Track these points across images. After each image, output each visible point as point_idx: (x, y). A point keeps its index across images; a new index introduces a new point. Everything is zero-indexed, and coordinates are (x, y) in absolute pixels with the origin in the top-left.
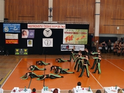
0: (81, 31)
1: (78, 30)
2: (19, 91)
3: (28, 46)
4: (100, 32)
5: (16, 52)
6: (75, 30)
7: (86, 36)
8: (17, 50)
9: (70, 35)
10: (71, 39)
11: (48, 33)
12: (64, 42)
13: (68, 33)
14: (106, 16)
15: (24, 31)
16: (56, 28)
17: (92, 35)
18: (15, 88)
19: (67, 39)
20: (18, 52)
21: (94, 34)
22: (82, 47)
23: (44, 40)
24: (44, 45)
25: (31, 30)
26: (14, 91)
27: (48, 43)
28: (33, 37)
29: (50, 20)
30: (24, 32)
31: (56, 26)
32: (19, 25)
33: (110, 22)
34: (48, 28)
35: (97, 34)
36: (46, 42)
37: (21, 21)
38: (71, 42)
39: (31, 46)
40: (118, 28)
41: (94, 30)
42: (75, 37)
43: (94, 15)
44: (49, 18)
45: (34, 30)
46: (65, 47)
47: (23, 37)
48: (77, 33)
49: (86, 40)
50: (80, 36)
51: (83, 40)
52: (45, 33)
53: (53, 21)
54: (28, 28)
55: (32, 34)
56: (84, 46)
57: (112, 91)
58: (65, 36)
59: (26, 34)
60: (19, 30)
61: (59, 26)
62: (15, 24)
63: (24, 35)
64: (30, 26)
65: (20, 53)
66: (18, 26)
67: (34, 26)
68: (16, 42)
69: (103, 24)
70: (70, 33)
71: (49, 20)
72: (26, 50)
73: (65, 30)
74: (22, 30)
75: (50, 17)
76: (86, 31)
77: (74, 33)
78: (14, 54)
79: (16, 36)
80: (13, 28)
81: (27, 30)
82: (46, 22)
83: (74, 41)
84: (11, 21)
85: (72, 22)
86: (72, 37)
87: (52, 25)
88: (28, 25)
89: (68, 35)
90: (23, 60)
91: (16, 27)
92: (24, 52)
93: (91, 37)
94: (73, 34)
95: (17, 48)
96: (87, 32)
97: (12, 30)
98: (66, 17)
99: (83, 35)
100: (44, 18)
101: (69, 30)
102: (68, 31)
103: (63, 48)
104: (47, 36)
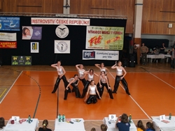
0: (113, 29)
1: (109, 28)
2: (20, 122)
3: (32, 51)
4: (143, 31)
5: (14, 61)
6: (104, 29)
7: (121, 37)
8: (15, 58)
9: (98, 35)
10: (99, 42)
11: (62, 32)
12: (88, 45)
13: (93, 32)
14: (152, 7)
15: (25, 29)
16: (76, 24)
17: (130, 36)
18: (13, 118)
19: (91, 41)
20: (17, 61)
21: (133, 34)
22: (115, 54)
23: (56, 42)
24: (57, 51)
25: (36, 28)
26: (13, 122)
27: (62, 47)
28: (40, 38)
29: (66, 11)
30: (26, 31)
31: (76, 22)
32: (19, 19)
33: (159, 17)
34: (62, 25)
35: (138, 35)
36: (60, 46)
37: (20, 13)
38: (98, 46)
39: (37, 51)
40: (171, 25)
41: (134, 28)
42: (105, 38)
43: (135, 4)
44: (64, 8)
45: (41, 28)
46: (89, 55)
47: (24, 38)
48: (107, 33)
49: (120, 43)
50: (112, 37)
51: (117, 43)
52: (58, 32)
53: (71, 13)
54: (33, 23)
55: (38, 34)
56: (117, 52)
57: (163, 121)
58: (89, 37)
59: (29, 34)
60: (19, 26)
61: (80, 21)
62: (12, 18)
63: (25, 34)
64: (34, 21)
65: (19, 63)
66: (16, 21)
67: (41, 21)
68: (13, 46)
69: (148, 19)
70: (96, 32)
71: (64, 12)
72: (28, 58)
73: (89, 28)
74: (23, 27)
75: (66, 7)
76: (121, 29)
77: (103, 32)
78: (10, 64)
79: (13, 37)
80: (9, 23)
81: (30, 28)
82: (59, 15)
83: (102, 45)
84: (5, 13)
85: (100, 16)
86: (99, 38)
87: (69, 19)
88: (32, 19)
89: (93, 35)
90: (24, 73)
91: (13, 23)
92: (26, 61)
93: (128, 39)
94: (101, 34)
95: (15, 55)
96: (123, 31)
97: (7, 26)
98: (91, 8)
99: (117, 35)
100: (57, 9)
101: (95, 28)
102: (94, 30)
103: (86, 55)
104: (62, 37)
